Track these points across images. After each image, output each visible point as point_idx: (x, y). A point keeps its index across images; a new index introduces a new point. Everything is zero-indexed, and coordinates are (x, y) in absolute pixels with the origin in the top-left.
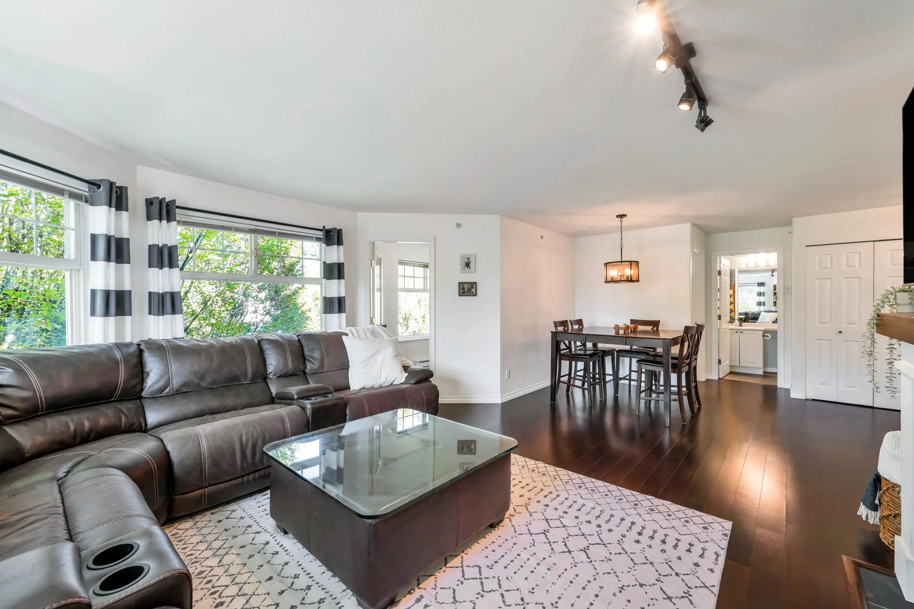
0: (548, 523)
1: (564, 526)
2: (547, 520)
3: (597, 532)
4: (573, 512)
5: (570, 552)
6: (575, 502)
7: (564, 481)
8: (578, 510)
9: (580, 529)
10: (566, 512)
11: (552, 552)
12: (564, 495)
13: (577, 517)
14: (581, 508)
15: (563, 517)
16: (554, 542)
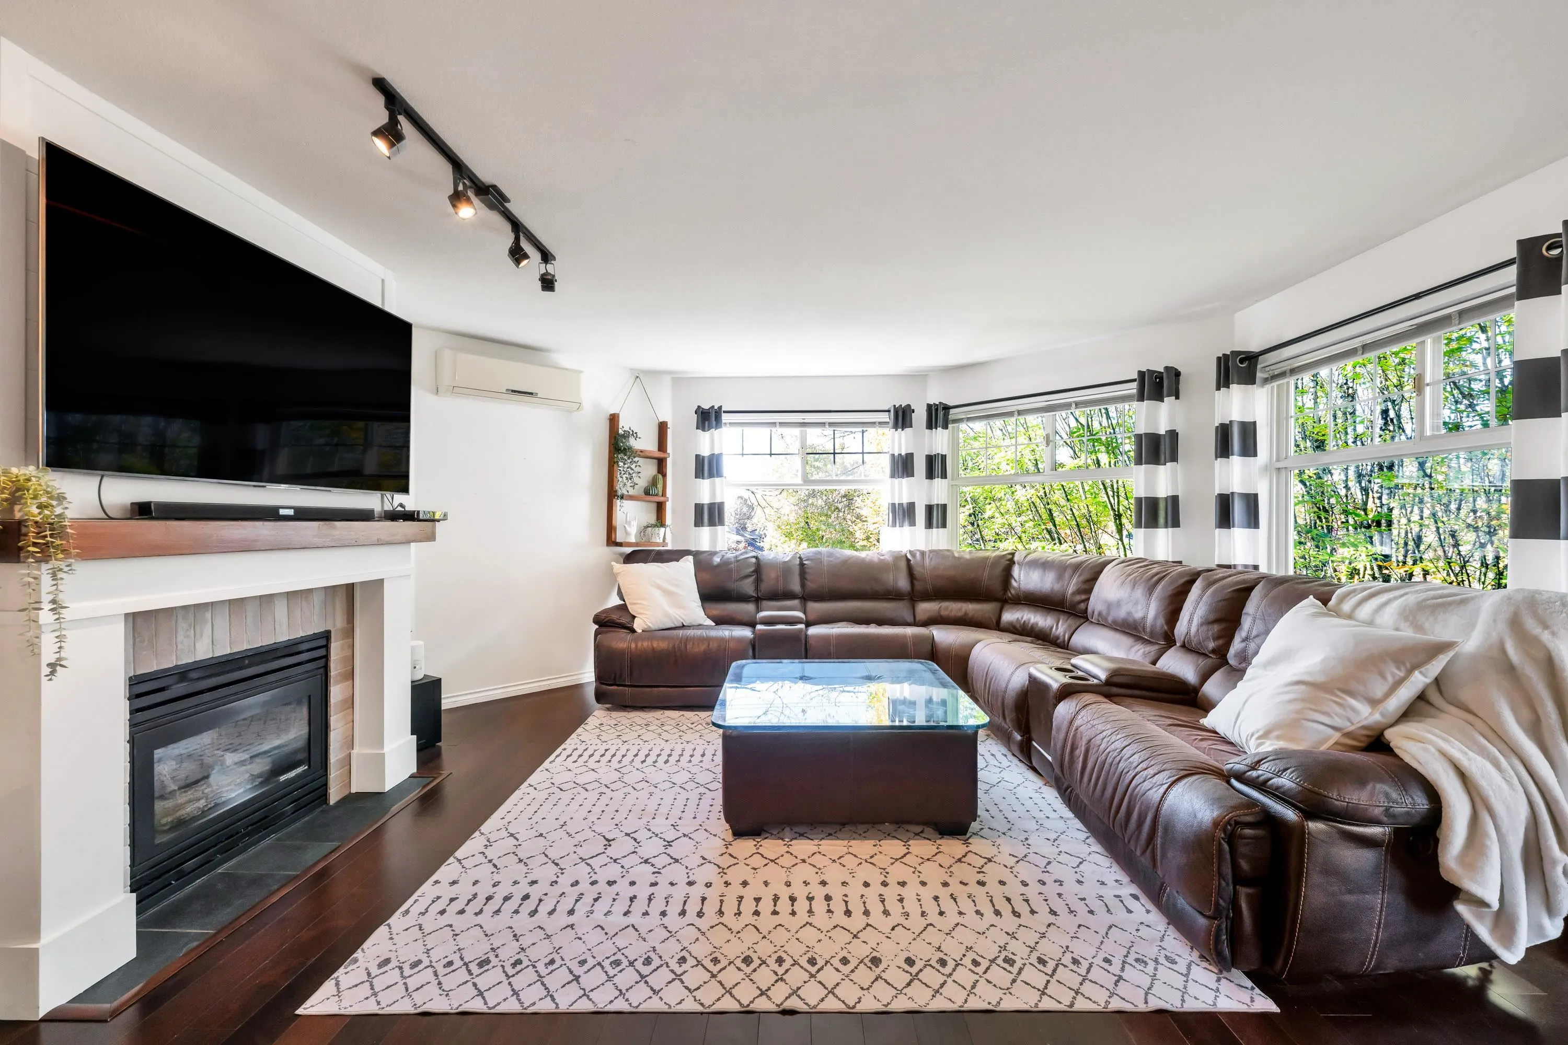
0: (672, 858)
1: (646, 862)
2: (677, 861)
3: (595, 873)
4: (643, 891)
5: (627, 834)
6: (646, 914)
7: (691, 962)
8: (635, 897)
9: (622, 867)
10: (654, 884)
11: (648, 827)
12: (673, 921)
13: (633, 883)
14: (630, 906)
15: (654, 873)
16: (651, 838)
